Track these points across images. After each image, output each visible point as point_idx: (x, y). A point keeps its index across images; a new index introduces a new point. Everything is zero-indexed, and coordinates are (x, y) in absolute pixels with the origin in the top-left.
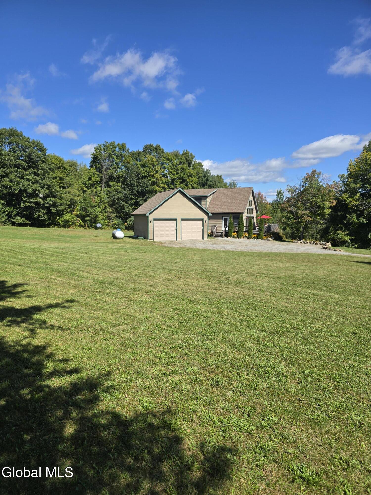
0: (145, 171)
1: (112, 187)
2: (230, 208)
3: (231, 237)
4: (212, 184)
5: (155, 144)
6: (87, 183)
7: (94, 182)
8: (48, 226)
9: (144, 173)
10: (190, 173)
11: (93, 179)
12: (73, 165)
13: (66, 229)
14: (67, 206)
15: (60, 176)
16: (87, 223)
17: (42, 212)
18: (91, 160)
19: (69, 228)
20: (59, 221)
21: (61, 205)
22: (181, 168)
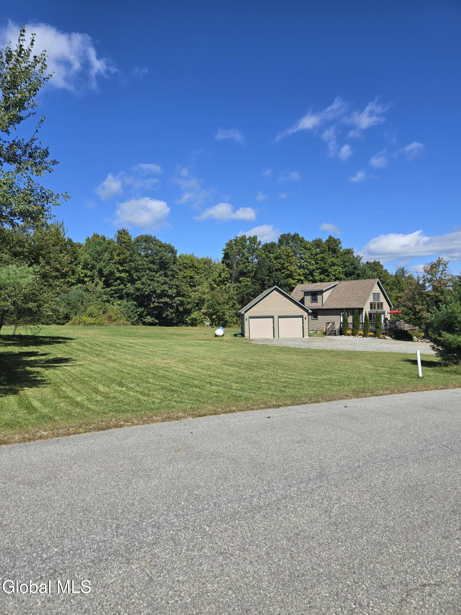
0: (278, 264)
1: (242, 283)
2: (349, 303)
3: (345, 335)
4: (361, 273)
5: (292, 234)
6: (217, 280)
7: (223, 278)
8: (176, 325)
9: (277, 266)
10: (332, 262)
11: (223, 275)
12: (207, 262)
13: (193, 328)
14: (195, 305)
15: (190, 275)
16: (215, 321)
17: (170, 311)
18: (223, 256)
19: (196, 326)
20: (186, 319)
21: (188, 303)
22: (322, 257)
